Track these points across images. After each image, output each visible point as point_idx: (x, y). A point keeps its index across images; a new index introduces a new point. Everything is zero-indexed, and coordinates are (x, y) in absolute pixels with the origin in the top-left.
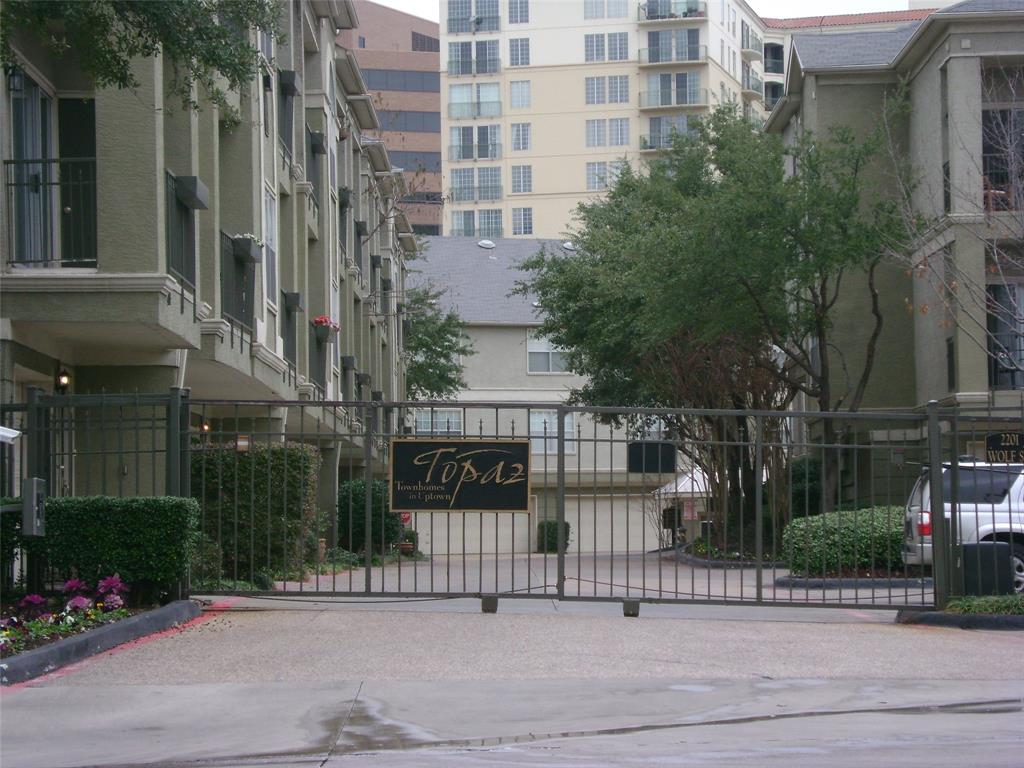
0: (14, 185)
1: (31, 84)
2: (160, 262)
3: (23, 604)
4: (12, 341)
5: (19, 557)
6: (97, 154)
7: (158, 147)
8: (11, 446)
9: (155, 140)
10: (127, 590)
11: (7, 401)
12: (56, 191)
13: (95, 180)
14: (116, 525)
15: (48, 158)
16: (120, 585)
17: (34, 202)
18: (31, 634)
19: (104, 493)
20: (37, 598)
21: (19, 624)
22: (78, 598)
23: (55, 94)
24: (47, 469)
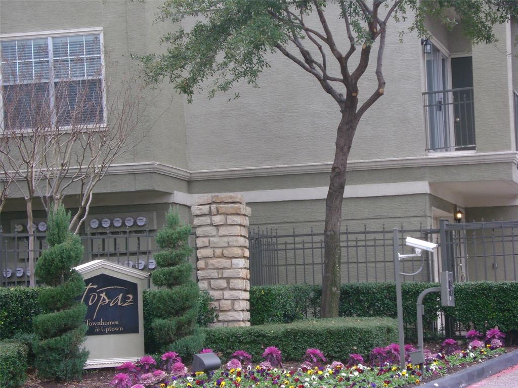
0: (428, 106)
1: (435, 50)
2: (512, 145)
3: (444, 344)
4: (430, 194)
5: (440, 316)
6: (474, 85)
7: (509, 78)
8: (432, 253)
9: (507, 74)
10: (504, 336)
11: (429, 228)
12: (451, 108)
13: (473, 99)
14: (494, 299)
15: (446, 89)
16: (499, 333)
17: (439, 116)
18: (450, 364)
19: (486, 279)
20: (452, 341)
21: (443, 357)
22: (475, 341)
23: (449, 55)
24: (453, 266)
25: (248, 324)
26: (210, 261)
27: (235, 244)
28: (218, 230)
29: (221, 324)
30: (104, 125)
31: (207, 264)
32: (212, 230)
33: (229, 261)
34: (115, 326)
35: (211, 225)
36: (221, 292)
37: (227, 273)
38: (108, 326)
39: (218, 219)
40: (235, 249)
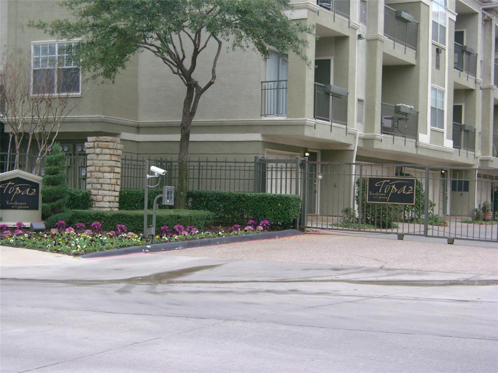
25: (117, 209)
26: (93, 174)
27: (106, 165)
28: (98, 156)
29: (96, 208)
30: (79, 94)
31: (91, 175)
32: (94, 156)
33: (102, 174)
34: (24, 205)
35: (94, 153)
36: (97, 191)
37: (101, 181)
38: (20, 205)
39: (98, 151)
40: (105, 167)
